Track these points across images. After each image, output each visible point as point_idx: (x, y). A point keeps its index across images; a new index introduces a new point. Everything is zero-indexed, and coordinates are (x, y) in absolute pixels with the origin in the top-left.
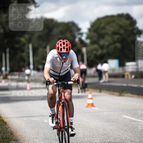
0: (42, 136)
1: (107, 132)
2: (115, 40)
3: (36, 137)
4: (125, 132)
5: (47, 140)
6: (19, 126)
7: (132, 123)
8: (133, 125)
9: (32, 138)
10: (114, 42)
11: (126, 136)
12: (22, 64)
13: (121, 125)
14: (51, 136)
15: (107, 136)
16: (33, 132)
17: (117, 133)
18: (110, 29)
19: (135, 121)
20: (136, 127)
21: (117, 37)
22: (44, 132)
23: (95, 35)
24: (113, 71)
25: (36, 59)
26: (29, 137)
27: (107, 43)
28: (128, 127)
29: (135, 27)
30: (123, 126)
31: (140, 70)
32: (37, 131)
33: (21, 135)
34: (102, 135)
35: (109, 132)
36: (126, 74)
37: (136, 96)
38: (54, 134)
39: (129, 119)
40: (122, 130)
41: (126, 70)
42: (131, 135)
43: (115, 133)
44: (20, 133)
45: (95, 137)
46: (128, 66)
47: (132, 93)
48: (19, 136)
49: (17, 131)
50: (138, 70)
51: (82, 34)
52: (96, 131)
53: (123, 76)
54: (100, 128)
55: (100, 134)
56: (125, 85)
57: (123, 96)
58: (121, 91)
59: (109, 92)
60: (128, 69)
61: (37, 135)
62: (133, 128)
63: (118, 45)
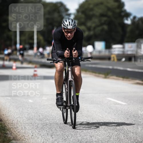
0: (26, 116)
1: (91, 114)
2: (103, 21)
3: (20, 116)
4: (108, 114)
5: (31, 120)
6: (4, 105)
7: (117, 105)
8: (117, 107)
9: (16, 117)
10: (102, 24)
11: (110, 118)
12: (8, 43)
13: (105, 107)
14: (35, 116)
15: (90, 118)
16: (17, 112)
17: (101, 115)
18: (98, 11)
19: (119, 104)
20: (120, 110)
21: (104, 19)
22: (28, 111)
23: (83, 16)
24: (99, 53)
25: (23, 38)
26: (13, 116)
27: (93, 25)
28: (112, 109)
29: (123, 9)
30: (107, 109)
31: (126, 53)
32: (22, 111)
33: (5, 114)
34: (86, 116)
35: (93, 114)
36: (112, 56)
37: (121, 79)
38: (39, 114)
39: (114, 101)
40: (106, 112)
41: (112, 52)
42: (114, 117)
43: (99, 115)
44: (4, 112)
45: (78, 118)
46: (115, 48)
47: (117, 76)
48: (3, 115)
49: (1, 110)
50: (124, 53)
51: (69, 15)
52: (81, 113)
53: (109, 59)
54: (84, 110)
55: (84, 115)
56: (111, 67)
57: (108, 78)
58: (107, 73)
59: (94, 74)
60: (114, 51)
61: (21, 114)
62: (117, 111)
63: (106, 27)
